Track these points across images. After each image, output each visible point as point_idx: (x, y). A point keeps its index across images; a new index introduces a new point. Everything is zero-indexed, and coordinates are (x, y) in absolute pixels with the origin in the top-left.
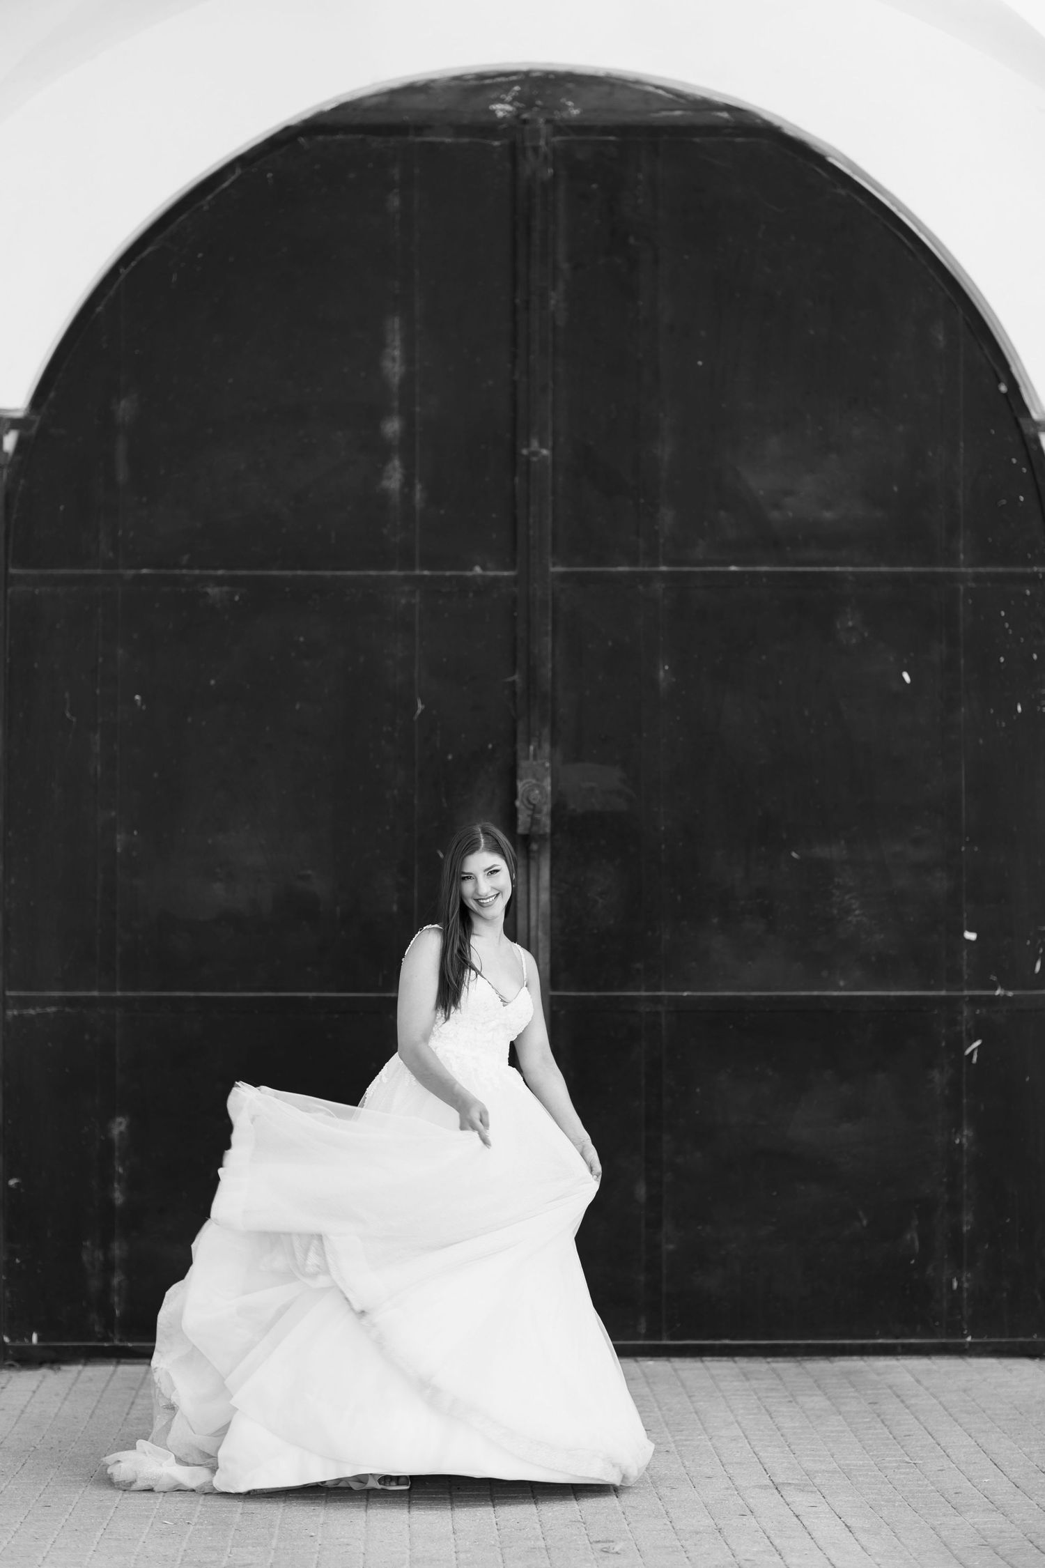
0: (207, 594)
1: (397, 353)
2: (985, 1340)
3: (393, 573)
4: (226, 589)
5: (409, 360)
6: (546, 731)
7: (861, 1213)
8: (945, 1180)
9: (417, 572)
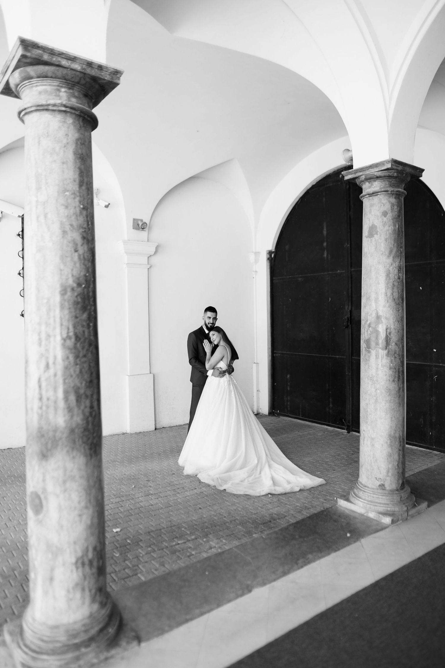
0: (298, 280)
1: (325, 230)
2: (438, 448)
3: (326, 273)
4: (301, 279)
5: (327, 231)
6: (350, 304)
7: (411, 413)
8: (429, 408)
9: (329, 273)
